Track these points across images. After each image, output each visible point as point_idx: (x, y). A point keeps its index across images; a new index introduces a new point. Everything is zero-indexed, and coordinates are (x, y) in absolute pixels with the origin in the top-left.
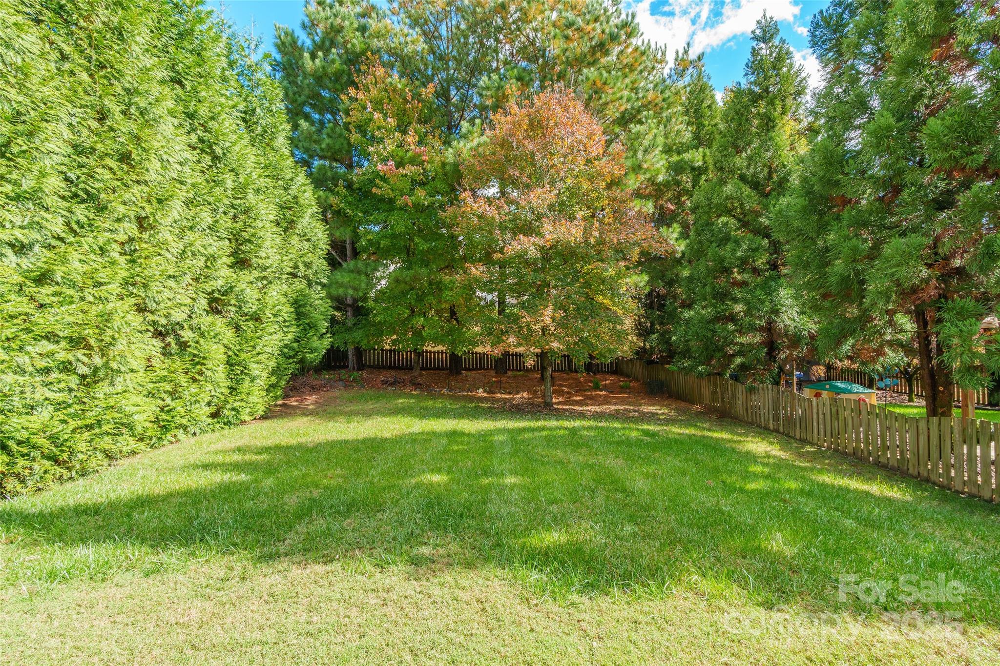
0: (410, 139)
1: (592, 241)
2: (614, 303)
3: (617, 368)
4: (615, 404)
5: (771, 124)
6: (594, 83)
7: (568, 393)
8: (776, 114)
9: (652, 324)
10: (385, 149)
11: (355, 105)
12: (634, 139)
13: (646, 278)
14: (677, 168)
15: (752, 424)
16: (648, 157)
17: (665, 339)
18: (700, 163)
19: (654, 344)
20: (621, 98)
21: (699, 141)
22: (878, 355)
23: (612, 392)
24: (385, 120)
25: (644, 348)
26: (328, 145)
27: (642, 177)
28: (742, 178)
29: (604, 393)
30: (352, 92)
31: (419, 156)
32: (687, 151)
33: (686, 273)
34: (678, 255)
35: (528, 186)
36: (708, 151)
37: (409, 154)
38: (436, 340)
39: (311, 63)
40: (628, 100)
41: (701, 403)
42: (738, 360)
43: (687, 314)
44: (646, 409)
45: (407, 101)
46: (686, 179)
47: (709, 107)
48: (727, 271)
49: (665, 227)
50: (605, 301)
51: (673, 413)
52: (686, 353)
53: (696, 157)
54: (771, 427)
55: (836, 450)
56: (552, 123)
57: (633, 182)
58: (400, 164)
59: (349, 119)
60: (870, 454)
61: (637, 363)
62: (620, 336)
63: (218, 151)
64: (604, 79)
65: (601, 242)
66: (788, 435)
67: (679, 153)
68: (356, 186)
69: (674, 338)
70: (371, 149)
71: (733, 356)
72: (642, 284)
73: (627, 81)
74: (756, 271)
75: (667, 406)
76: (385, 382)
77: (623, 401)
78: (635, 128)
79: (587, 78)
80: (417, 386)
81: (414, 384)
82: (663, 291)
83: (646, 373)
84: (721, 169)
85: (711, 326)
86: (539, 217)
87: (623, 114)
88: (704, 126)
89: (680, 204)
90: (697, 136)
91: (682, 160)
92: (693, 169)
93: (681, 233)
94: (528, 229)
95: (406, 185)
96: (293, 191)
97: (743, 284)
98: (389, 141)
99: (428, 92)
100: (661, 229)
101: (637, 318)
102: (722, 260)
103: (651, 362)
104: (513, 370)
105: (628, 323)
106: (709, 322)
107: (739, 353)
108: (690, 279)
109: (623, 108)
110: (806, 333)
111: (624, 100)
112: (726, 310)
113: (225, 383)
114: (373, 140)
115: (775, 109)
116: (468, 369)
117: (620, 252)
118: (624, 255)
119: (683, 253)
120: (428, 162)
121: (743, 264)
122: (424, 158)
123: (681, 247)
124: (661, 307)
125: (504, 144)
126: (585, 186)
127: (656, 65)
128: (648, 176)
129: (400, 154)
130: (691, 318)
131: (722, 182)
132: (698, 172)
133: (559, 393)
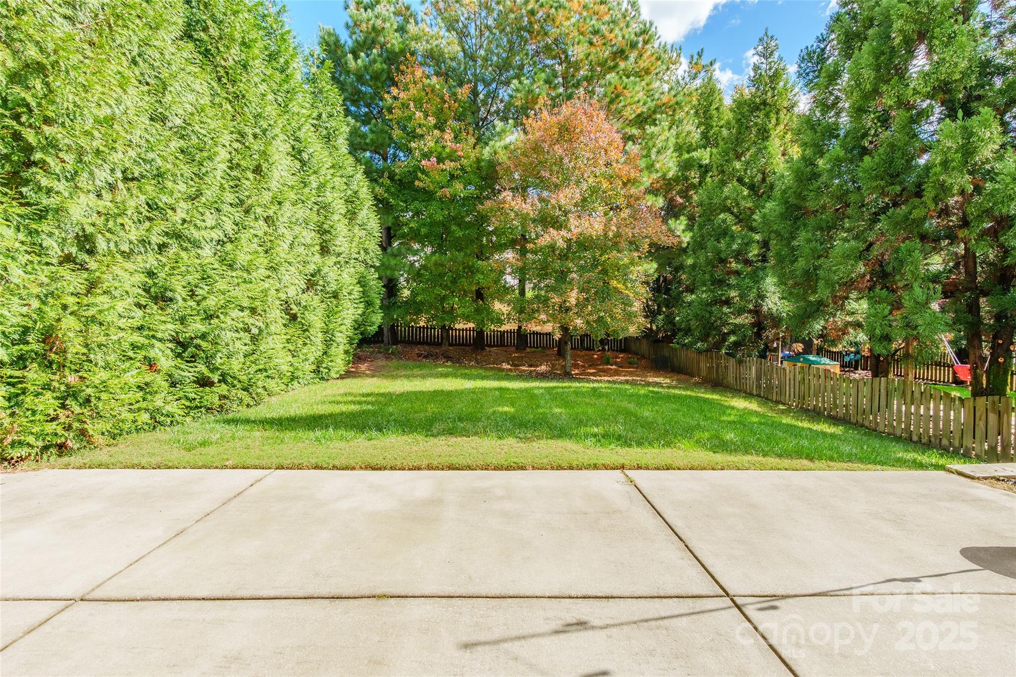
0: (447, 136)
1: (611, 234)
2: (627, 287)
3: (625, 346)
4: (624, 376)
5: (766, 134)
6: (615, 88)
7: (583, 366)
8: (770, 126)
9: (659, 306)
10: (425, 145)
11: (397, 104)
12: (649, 140)
13: (655, 265)
14: (686, 166)
15: (740, 391)
16: (661, 157)
17: (669, 319)
18: (707, 161)
19: (660, 324)
20: (639, 102)
21: (707, 140)
22: (844, 334)
23: (621, 367)
24: (426, 118)
25: (651, 329)
26: (372, 140)
27: (655, 176)
28: (740, 180)
29: (614, 367)
30: (394, 91)
31: (456, 151)
32: (695, 150)
33: (690, 261)
34: (684, 245)
35: (556, 186)
36: (714, 151)
37: (448, 150)
38: (467, 318)
39: (354, 63)
40: (644, 104)
41: (699, 376)
42: (732, 338)
43: (690, 298)
44: (651, 380)
45: (445, 102)
46: (694, 176)
47: (717, 109)
48: (723, 261)
49: (673, 219)
50: (619, 286)
51: (674, 382)
52: (688, 331)
53: (704, 156)
54: (755, 393)
55: (802, 408)
56: (578, 130)
57: (647, 180)
58: (440, 160)
59: (391, 117)
60: (825, 409)
61: (644, 342)
62: (629, 317)
63: (305, 156)
64: (624, 84)
65: (618, 235)
66: (767, 399)
67: (688, 152)
68: (397, 177)
69: (677, 318)
70: (413, 145)
71: (728, 334)
72: (652, 271)
73: (643, 83)
74: (747, 262)
75: (670, 378)
76: (419, 355)
77: (631, 374)
78: (650, 129)
79: (610, 83)
80: (448, 358)
81: (445, 357)
82: (669, 276)
83: (652, 352)
84: (723, 172)
85: (709, 309)
86: (566, 213)
87: (639, 116)
88: (712, 127)
89: (687, 198)
90: (705, 136)
91: (691, 158)
92: (701, 166)
93: (687, 225)
94: (557, 224)
95: (444, 179)
96: (354, 187)
97: (737, 273)
98: (429, 138)
99: (464, 92)
100: (670, 222)
101: (645, 301)
102: (719, 252)
103: (657, 341)
104: (530, 347)
105: (637, 306)
106: (708, 305)
107: (733, 332)
108: (694, 266)
109: (639, 111)
110: (785, 315)
111: (641, 103)
112: (722, 295)
113: (321, 347)
114: (413, 136)
115: (770, 121)
116: (490, 346)
117: (634, 244)
118: (637, 246)
119: (688, 244)
120: (465, 158)
121: (739, 255)
122: (459, 153)
123: (686, 238)
124: (668, 291)
125: (536, 148)
126: (605, 185)
127: (671, 66)
128: (659, 175)
129: (439, 149)
130: (693, 301)
131: (723, 183)
132: (705, 170)
133: (576, 366)
